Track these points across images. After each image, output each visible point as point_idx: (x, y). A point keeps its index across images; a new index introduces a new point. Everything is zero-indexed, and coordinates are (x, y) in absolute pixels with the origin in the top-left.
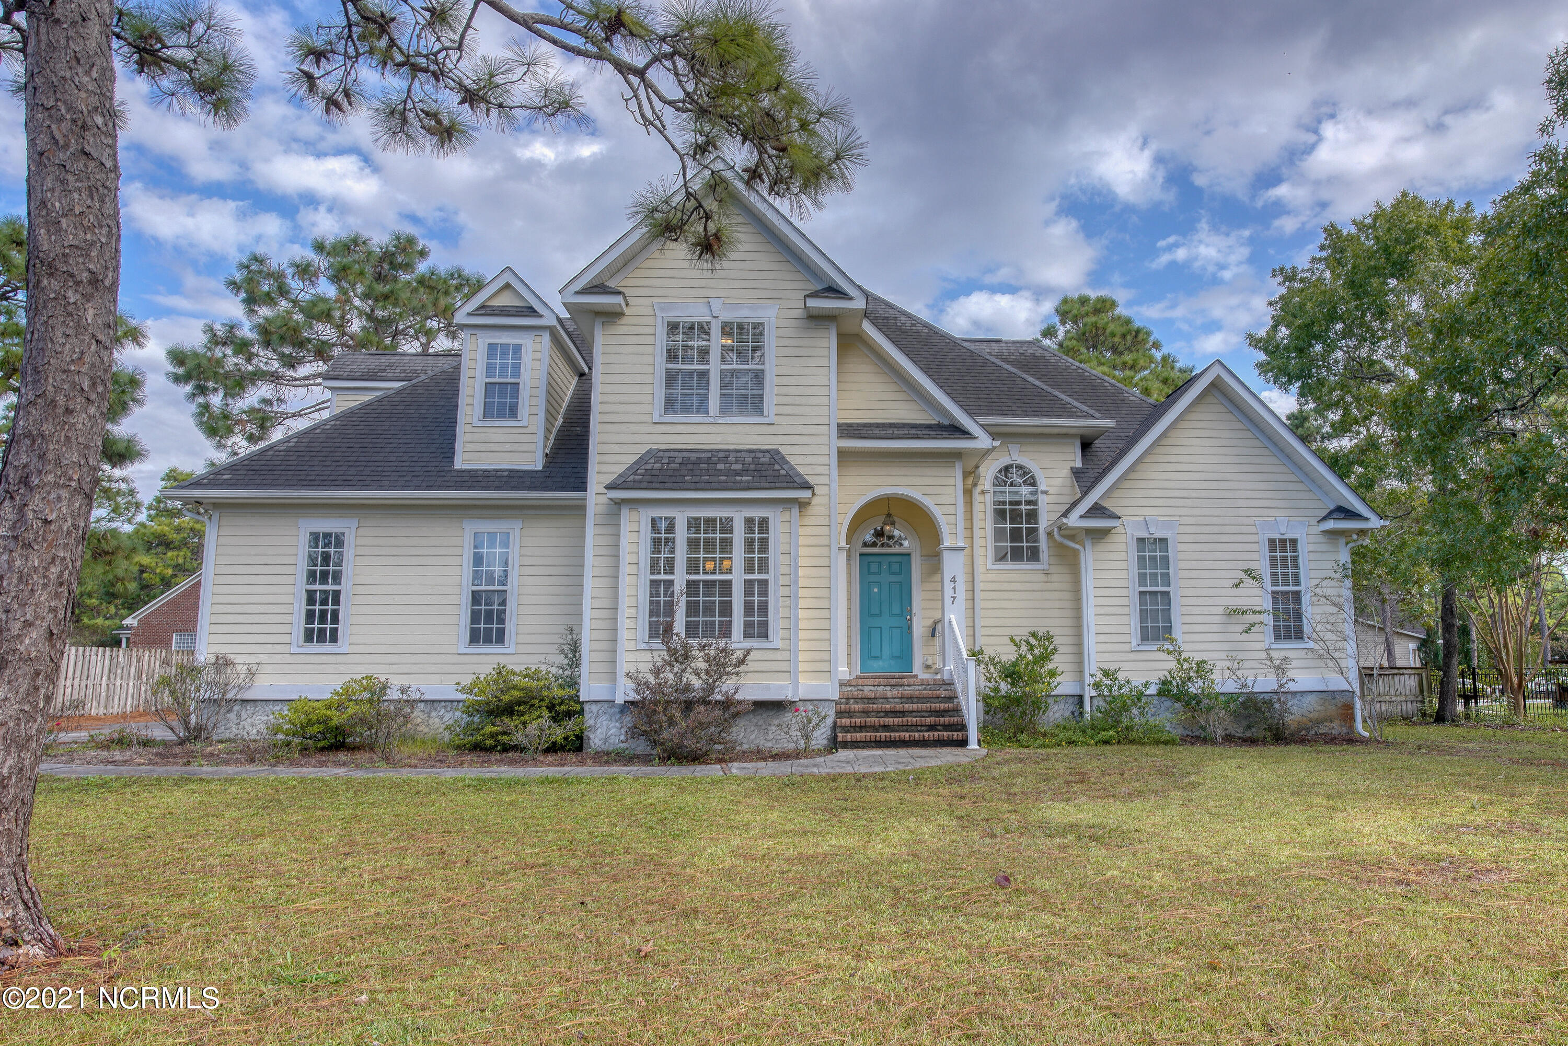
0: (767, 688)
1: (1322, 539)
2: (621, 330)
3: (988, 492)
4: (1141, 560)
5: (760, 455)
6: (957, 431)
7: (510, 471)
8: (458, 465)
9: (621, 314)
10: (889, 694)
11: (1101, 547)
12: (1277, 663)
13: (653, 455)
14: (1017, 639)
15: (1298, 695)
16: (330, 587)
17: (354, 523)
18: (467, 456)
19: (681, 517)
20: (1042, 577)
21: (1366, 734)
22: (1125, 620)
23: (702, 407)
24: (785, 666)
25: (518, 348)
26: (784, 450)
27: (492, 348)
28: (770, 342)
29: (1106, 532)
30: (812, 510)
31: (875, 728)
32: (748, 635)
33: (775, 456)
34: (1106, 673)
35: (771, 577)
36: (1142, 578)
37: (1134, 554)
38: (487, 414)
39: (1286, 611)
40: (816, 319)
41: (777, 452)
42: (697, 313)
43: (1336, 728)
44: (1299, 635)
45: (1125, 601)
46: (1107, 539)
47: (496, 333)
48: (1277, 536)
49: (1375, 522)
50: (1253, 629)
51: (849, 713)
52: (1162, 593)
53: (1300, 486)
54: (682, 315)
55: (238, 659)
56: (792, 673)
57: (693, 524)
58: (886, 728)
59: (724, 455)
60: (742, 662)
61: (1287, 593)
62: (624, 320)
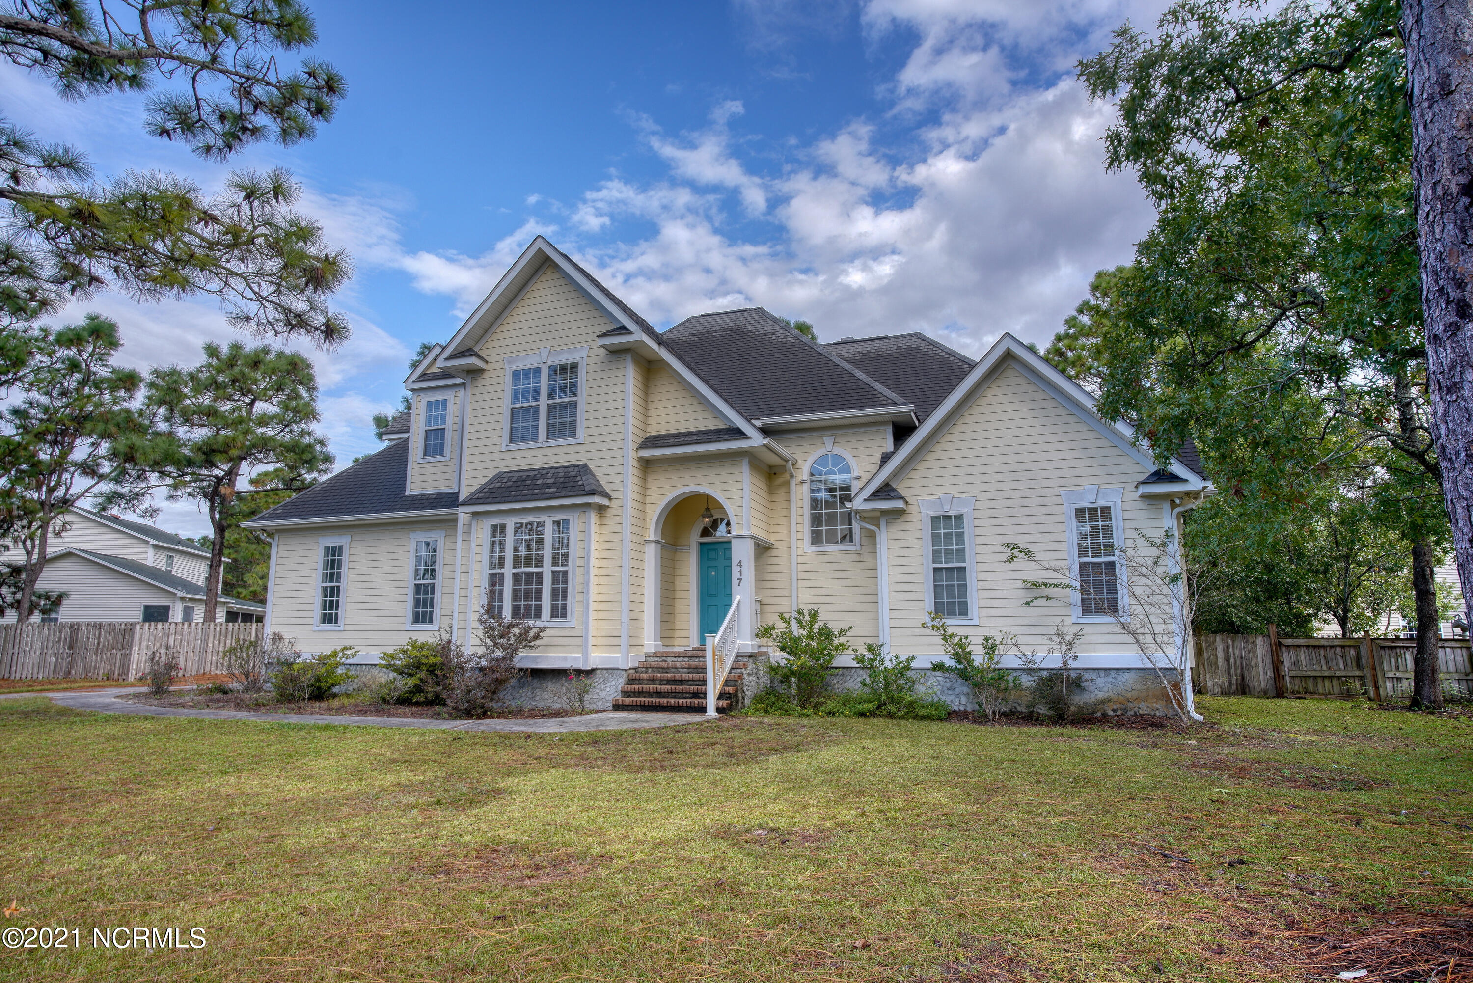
0: (565, 659)
1: (1140, 505)
2: (483, 382)
3: (805, 482)
4: (935, 538)
5: (571, 470)
6: (737, 433)
7: (438, 494)
8: (408, 492)
9: (481, 371)
10: (678, 665)
11: (896, 527)
12: (1068, 638)
13: (500, 476)
14: (787, 616)
15: (1113, 673)
16: (335, 584)
17: (348, 539)
18: (414, 485)
19: (510, 523)
20: (855, 557)
21: (1200, 718)
22: (919, 596)
23: (535, 438)
24: (578, 641)
25: (445, 402)
26: (590, 464)
27: (429, 404)
28: (583, 378)
29: (900, 512)
30: (611, 512)
31: (650, 694)
32: (554, 616)
33: (583, 469)
34: (870, 648)
35: (569, 568)
36: (936, 555)
37: (928, 532)
38: (425, 454)
39: (1098, 585)
40: (616, 353)
41: (585, 466)
42: (531, 362)
43: (1160, 709)
44: (1113, 607)
45: (920, 578)
46: (902, 519)
47: (432, 393)
48: (1086, 505)
49: (1195, 483)
50: (1036, 603)
51: (638, 681)
52: (958, 569)
53: (1114, 451)
54: (520, 365)
55: (285, 635)
56: (584, 646)
57: (518, 528)
58: (659, 694)
59: (542, 473)
60: (537, 637)
61: (1099, 564)
62: (486, 375)
